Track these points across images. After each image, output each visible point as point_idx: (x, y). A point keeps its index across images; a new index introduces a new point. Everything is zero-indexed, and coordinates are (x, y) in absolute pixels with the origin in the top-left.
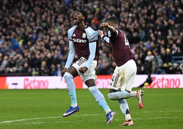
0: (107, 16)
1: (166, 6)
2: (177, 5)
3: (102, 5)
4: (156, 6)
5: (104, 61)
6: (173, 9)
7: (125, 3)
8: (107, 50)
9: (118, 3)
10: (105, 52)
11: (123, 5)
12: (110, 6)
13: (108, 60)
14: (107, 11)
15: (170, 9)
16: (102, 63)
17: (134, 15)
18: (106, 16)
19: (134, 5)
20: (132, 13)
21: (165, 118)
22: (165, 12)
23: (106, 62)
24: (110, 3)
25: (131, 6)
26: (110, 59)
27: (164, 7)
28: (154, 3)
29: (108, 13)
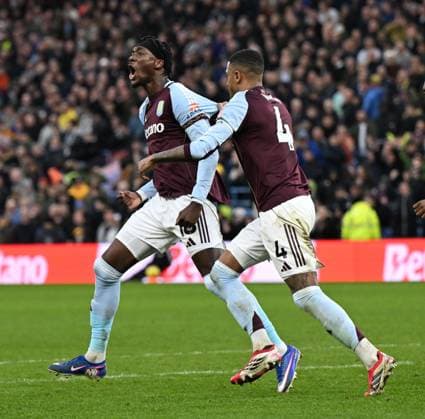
0: (35, 65)
1: (213, 37)
2: (243, 32)
3: (18, 33)
4: (182, 36)
5: (25, 200)
6: (232, 45)
7: (87, 29)
8: (33, 168)
9: (67, 28)
10: (28, 175)
11: (81, 33)
12: (41, 35)
13: (37, 197)
14: (34, 50)
15: (224, 44)
16: (18, 205)
17: (115, 64)
18: (30, 64)
19: (115, 32)
20: (109, 55)
21: (209, 372)
22: (207, 53)
23: (29, 206)
24: (44, 28)
25: (105, 35)
26: (41, 195)
27: (207, 40)
28: (176, 28)
29: (36, 58)
